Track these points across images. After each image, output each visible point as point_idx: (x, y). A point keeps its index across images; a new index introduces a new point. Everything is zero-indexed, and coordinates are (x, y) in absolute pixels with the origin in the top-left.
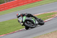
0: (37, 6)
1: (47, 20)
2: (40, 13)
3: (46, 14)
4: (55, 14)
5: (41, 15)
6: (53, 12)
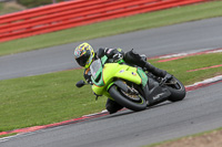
1: (211, 80)
2: (185, 51)
3: (206, 57)
5: (190, 58)
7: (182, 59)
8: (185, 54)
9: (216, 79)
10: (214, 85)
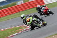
0: (3, 21)
1: (14, 35)
3: (12, 29)
4: (22, 28)
6: (20, 26)
7: (6, 30)
8: (7, 29)
9: (15, 34)
10: (15, 36)
